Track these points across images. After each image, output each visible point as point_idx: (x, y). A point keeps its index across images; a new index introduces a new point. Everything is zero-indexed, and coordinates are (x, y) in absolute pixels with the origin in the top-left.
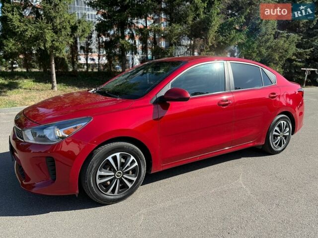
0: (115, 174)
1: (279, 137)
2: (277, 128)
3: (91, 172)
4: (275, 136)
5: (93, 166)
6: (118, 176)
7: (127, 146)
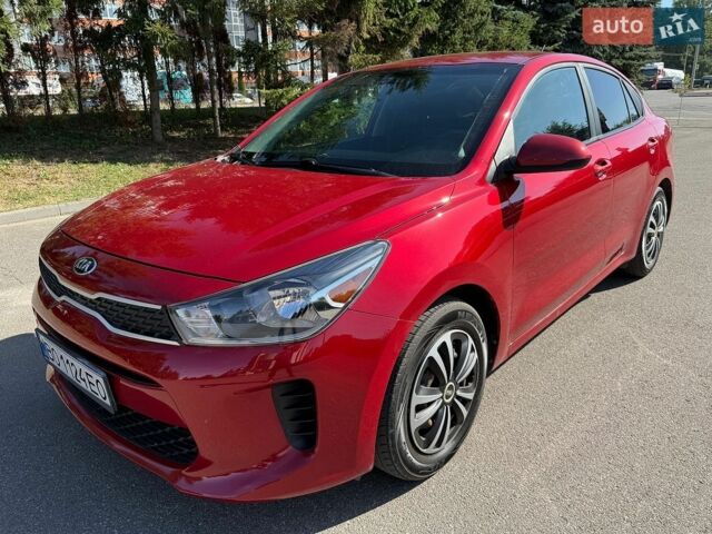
0: (443, 392)
1: (653, 238)
2: (652, 219)
3: (401, 401)
4: (650, 236)
5: (405, 384)
6: (448, 397)
7: (462, 311)
